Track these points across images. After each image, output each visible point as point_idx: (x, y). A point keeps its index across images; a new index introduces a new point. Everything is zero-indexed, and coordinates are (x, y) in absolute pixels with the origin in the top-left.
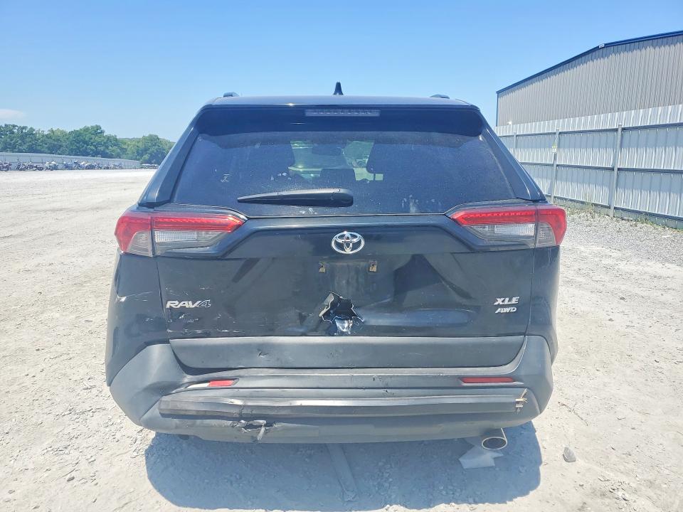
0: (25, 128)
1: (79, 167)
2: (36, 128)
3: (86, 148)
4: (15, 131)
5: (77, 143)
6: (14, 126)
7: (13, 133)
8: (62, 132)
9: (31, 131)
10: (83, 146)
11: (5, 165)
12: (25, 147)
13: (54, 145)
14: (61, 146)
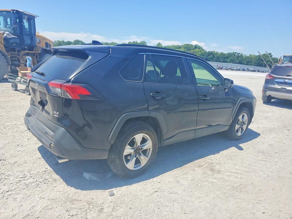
0: (239, 54)
1: (248, 70)
2: (244, 54)
3: (262, 63)
4: (236, 55)
5: (259, 60)
6: (236, 53)
7: (235, 55)
8: (255, 56)
9: (242, 55)
10: (261, 62)
11: (221, 67)
12: (238, 61)
13: (249, 61)
14: (251, 61)
